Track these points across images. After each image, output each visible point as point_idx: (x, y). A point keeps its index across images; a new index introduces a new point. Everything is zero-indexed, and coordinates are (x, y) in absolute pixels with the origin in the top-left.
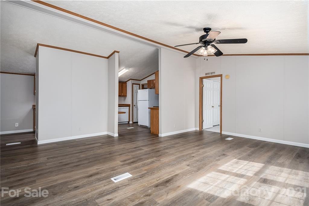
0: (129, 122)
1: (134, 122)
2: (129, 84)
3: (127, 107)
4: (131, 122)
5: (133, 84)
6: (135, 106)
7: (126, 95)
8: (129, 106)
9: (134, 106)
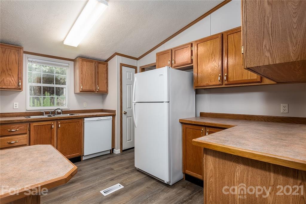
0: (112, 150)
1: (124, 149)
2: (114, 66)
3: (109, 117)
4: (117, 151)
5: (122, 65)
6: (125, 113)
7: (107, 90)
8: (112, 114)
9: (123, 114)
